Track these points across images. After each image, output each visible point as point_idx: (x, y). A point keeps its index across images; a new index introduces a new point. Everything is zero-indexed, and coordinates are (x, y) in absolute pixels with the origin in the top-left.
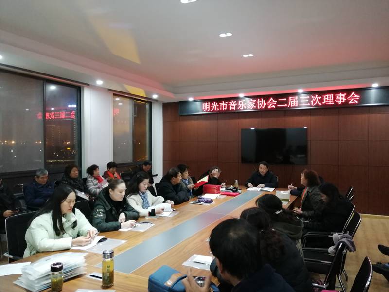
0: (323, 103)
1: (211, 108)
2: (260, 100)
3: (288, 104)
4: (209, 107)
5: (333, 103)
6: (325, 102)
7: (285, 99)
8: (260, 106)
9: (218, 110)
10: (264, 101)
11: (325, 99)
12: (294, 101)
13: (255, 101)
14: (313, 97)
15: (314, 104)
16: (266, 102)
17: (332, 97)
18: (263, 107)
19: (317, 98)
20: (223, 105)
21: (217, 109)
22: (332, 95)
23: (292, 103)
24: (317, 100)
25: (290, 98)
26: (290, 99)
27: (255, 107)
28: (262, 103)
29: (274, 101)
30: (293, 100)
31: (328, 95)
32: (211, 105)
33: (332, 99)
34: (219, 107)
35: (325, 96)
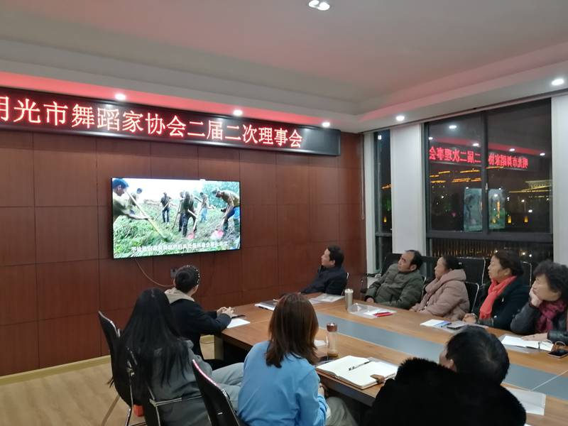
0: (260, 140)
1: (14, 114)
2: (153, 116)
3: (207, 134)
4: (7, 110)
5: (272, 143)
6: (262, 139)
7: (202, 123)
8: (152, 129)
9: (39, 121)
10: (161, 120)
11: (261, 134)
12: (217, 130)
13: (141, 116)
14: (245, 127)
15: (247, 139)
16: (166, 122)
17: (271, 132)
18: (160, 133)
19: (250, 130)
20: (56, 111)
21: (34, 117)
22: (271, 129)
23: (213, 133)
24: (252, 134)
25: (210, 122)
26: (210, 125)
27: (141, 129)
29: (181, 124)
30: (214, 128)
31: (266, 129)
33: (271, 136)
34: (43, 114)
35: (262, 129)
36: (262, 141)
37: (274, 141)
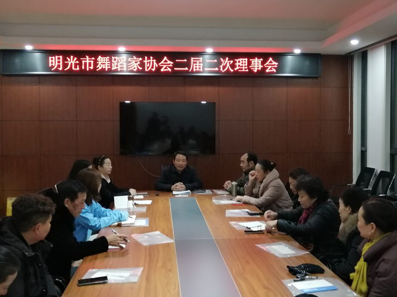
0: (236, 69)
1: (65, 65)
2: (149, 59)
3: (189, 68)
4: (61, 64)
5: (247, 70)
6: (238, 68)
7: (185, 60)
8: (148, 68)
9: (78, 69)
10: (155, 61)
11: (237, 64)
12: (198, 64)
13: (141, 59)
14: (222, 60)
15: (223, 69)
16: (158, 62)
17: (246, 62)
18: (153, 70)
19: (227, 62)
20: (88, 62)
21: (76, 67)
22: (246, 59)
23: (194, 67)
24: (228, 65)
25: (192, 59)
26: (192, 61)
27: (141, 68)
28: (151, 64)
29: (169, 62)
30: (196, 63)
31: (241, 59)
32: (65, 60)
33: (246, 65)
34: (80, 64)
35: (237, 60)
36: (237, 70)
37: (249, 69)
